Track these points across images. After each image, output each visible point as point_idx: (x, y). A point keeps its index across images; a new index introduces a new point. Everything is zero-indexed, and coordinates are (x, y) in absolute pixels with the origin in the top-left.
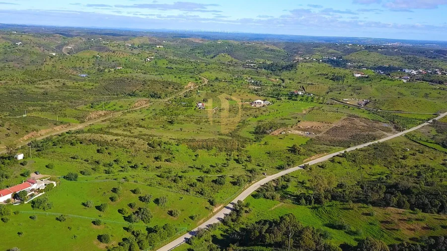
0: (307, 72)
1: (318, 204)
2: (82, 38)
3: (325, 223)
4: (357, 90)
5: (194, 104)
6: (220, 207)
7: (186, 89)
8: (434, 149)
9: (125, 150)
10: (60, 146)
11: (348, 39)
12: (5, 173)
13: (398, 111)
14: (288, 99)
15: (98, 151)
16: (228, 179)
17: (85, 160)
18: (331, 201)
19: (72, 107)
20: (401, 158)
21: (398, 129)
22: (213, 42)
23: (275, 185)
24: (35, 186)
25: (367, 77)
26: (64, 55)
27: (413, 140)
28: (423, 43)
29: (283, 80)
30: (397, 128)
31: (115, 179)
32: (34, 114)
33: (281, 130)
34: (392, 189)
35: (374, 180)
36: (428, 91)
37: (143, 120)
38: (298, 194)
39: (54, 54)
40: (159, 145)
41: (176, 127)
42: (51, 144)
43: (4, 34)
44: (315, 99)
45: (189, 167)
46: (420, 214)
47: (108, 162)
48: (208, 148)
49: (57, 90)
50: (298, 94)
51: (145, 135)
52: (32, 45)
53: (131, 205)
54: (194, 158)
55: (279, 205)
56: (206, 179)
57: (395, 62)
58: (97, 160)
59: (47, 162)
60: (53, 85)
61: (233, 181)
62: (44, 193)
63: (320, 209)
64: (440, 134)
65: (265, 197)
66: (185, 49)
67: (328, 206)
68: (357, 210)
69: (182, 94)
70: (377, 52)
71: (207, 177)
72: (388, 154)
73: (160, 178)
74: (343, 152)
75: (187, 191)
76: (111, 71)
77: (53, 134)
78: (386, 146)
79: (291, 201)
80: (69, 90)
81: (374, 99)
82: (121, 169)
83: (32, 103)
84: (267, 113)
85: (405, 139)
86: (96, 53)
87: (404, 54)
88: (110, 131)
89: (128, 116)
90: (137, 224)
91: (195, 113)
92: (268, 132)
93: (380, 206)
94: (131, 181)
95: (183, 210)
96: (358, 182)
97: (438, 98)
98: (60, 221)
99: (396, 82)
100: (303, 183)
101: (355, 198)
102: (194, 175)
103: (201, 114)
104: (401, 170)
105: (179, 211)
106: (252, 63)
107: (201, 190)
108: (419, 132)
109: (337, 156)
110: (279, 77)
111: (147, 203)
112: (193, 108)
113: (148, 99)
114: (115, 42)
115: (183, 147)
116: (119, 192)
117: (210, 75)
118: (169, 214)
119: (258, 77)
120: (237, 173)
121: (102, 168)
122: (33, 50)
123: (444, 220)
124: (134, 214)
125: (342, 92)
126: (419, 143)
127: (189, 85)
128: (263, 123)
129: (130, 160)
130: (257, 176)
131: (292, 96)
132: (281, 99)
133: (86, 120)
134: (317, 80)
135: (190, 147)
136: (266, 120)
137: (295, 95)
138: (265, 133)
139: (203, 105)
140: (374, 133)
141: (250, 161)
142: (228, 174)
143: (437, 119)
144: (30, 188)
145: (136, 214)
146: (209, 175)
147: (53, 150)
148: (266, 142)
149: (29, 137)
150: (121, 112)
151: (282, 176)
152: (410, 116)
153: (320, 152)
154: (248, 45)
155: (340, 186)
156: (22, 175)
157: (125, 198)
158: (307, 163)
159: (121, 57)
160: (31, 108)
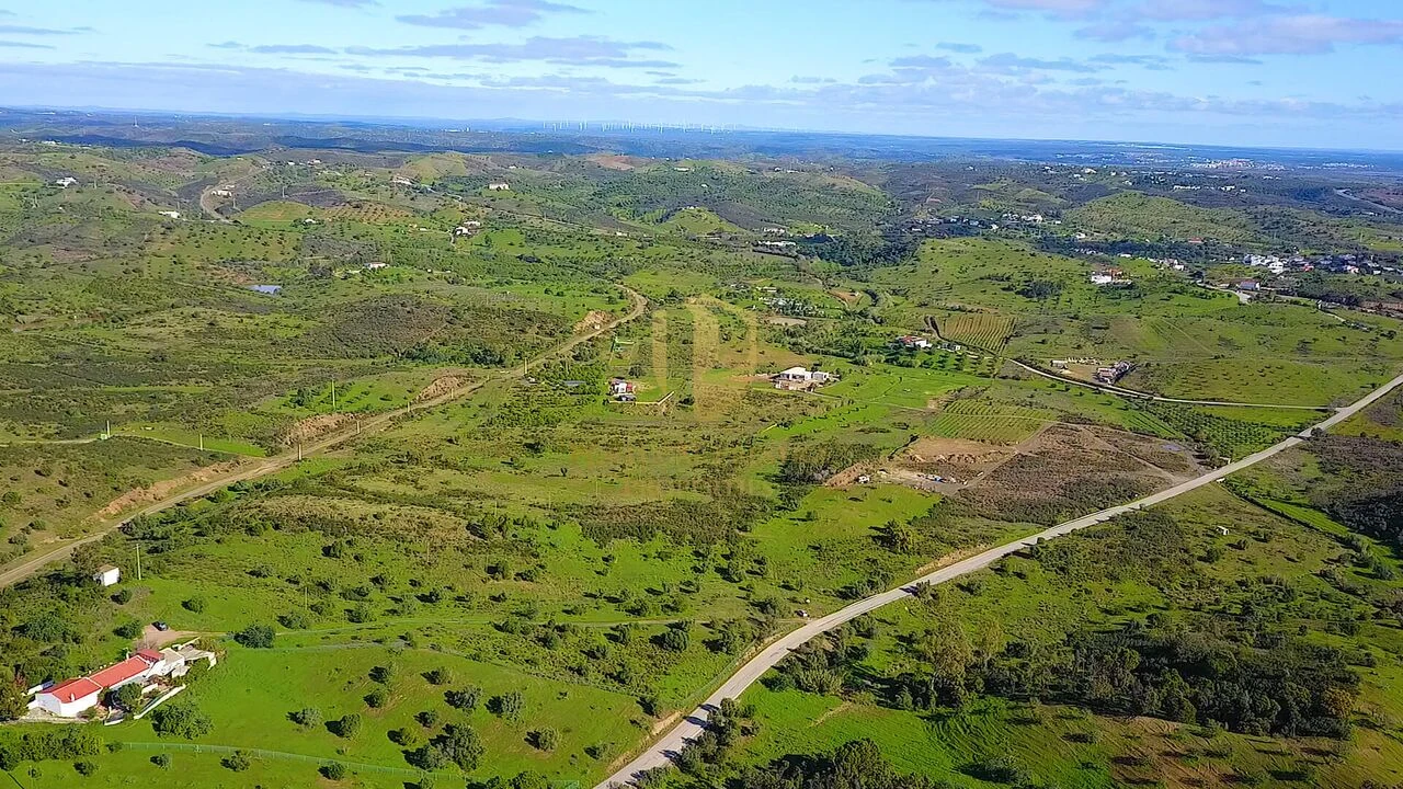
0: (948, 269)
1: (949, 705)
2: (261, 161)
3: (962, 762)
4: (1096, 332)
5: (603, 385)
6: (672, 719)
7: (580, 333)
8: (1306, 525)
9: (403, 546)
10: (218, 536)
11: (1084, 147)
12: (72, 628)
13: (1214, 400)
14: (887, 361)
15: (327, 551)
16: (697, 634)
17: (289, 581)
18: (983, 698)
19: (242, 402)
20: (1200, 559)
21: (1207, 461)
22: (663, 168)
23: (829, 646)
24: (159, 669)
25: (1130, 287)
26: (205, 216)
27: (1246, 498)
28: (1318, 159)
29: (873, 296)
30: (1204, 457)
31: (379, 642)
32: (131, 430)
33: (858, 468)
34: (1160, 658)
35: (1114, 628)
36: (1308, 334)
37: (450, 441)
38: (895, 674)
39: (174, 215)
40: (500, 528)
41: (549, 461)
42: (188, 529)
43: (19, 151)
44: (967, 361)
45: (587, 595)
46: (1223, 737)
47: (356, 585)
48: (642, 533)
49: (192, 342)
50: (916, 348)
51: (458, 494)
52: (107, 187)
53: (423, 719)
54: (601, 566)
55: (840, 709)
56: (632, 634)
57: (1223, 229)
58: (324, 578)
59: (186, 590)
60: (179, 327)
61: (712, 638)
62: (184, 686)
63: (951, 722)
64: (1328, 477)
65: (799, 685)
66: (578, 191)
67: (973, 713)
68: (1051, 726)
69: (566, 350)
70: (1171, 196)
71: (636, 627)
72: (1163, 546)
73: (503, 634)
74: (1033, 540)
75: (579, 672)
76: (353, 276)
77: (190, 494)
78: (1162, 519)
79: (872, 697)
80: (228, 342)
81: (1143, 360)
82: (392, 605)
83: (122, 389)
84: (821, 411)
85: (1223, 495)
86: (302, 211)
87: (1254, 203)
88: (357, 484)
89: (409, 430)
90: (443, 773)
91: (607, 416)
92: (818, 476)
93: (1116, 714)
94: (423, 644)
95: (568, 731)
96: (1069, 636)
97: (1339, 355)
98: (234, 768)
99: (1217, 303)
100: (909, 640)
101: (1052, 687)
102: (598, 622)
103: (624, 417)
104: (1197, 596)
105: (559, 734)
106: (781, 238)
107: (619, 669)
108: (1268, 469)
109: (1017, 553)
110: (863, 286)
111: (469, 712)
112: (600, 399)
113: (463, 370)
114: (361, 172)
115: (569, 533)
116: (390, 678)
117: (653, 281)
118: (531, 743)
119: (799, 287)
120: (722, 614)
121: (338, 605)
122: (111, 201)
123: (1282, 754)
124: (434, 742)
125: (1050, 338)
126: (1264, 507)
127: (590, 319)
128: (808, 444)
129: (417, 575)
130: (781, 621)
131: (898, 354)
132: (864, 364)
133: (283, 446)
134: (981, 297)
135: (589, 532)
136: (816, 436)
137: (909, 349)
138: (811, 480)
139: (629, 389)
140: (1132, 476)
141: (761, 574)
142: (696, 616)
143: (1322, 426)
144: (148, 673)
145: (441, 745)
146: (642, 622)
147: (196, 550)
148: (809, 513)
149: (121, 506)
150: (385, 417)
151: (852, 621)
152: (1247, 419)
153: (969, 542)
154: (770, 175)
155: (1015, 650)
156: (119, 632)
157: (409, 697)
158: (924, 580)
159: (380, 224)
160: (119, 409)
